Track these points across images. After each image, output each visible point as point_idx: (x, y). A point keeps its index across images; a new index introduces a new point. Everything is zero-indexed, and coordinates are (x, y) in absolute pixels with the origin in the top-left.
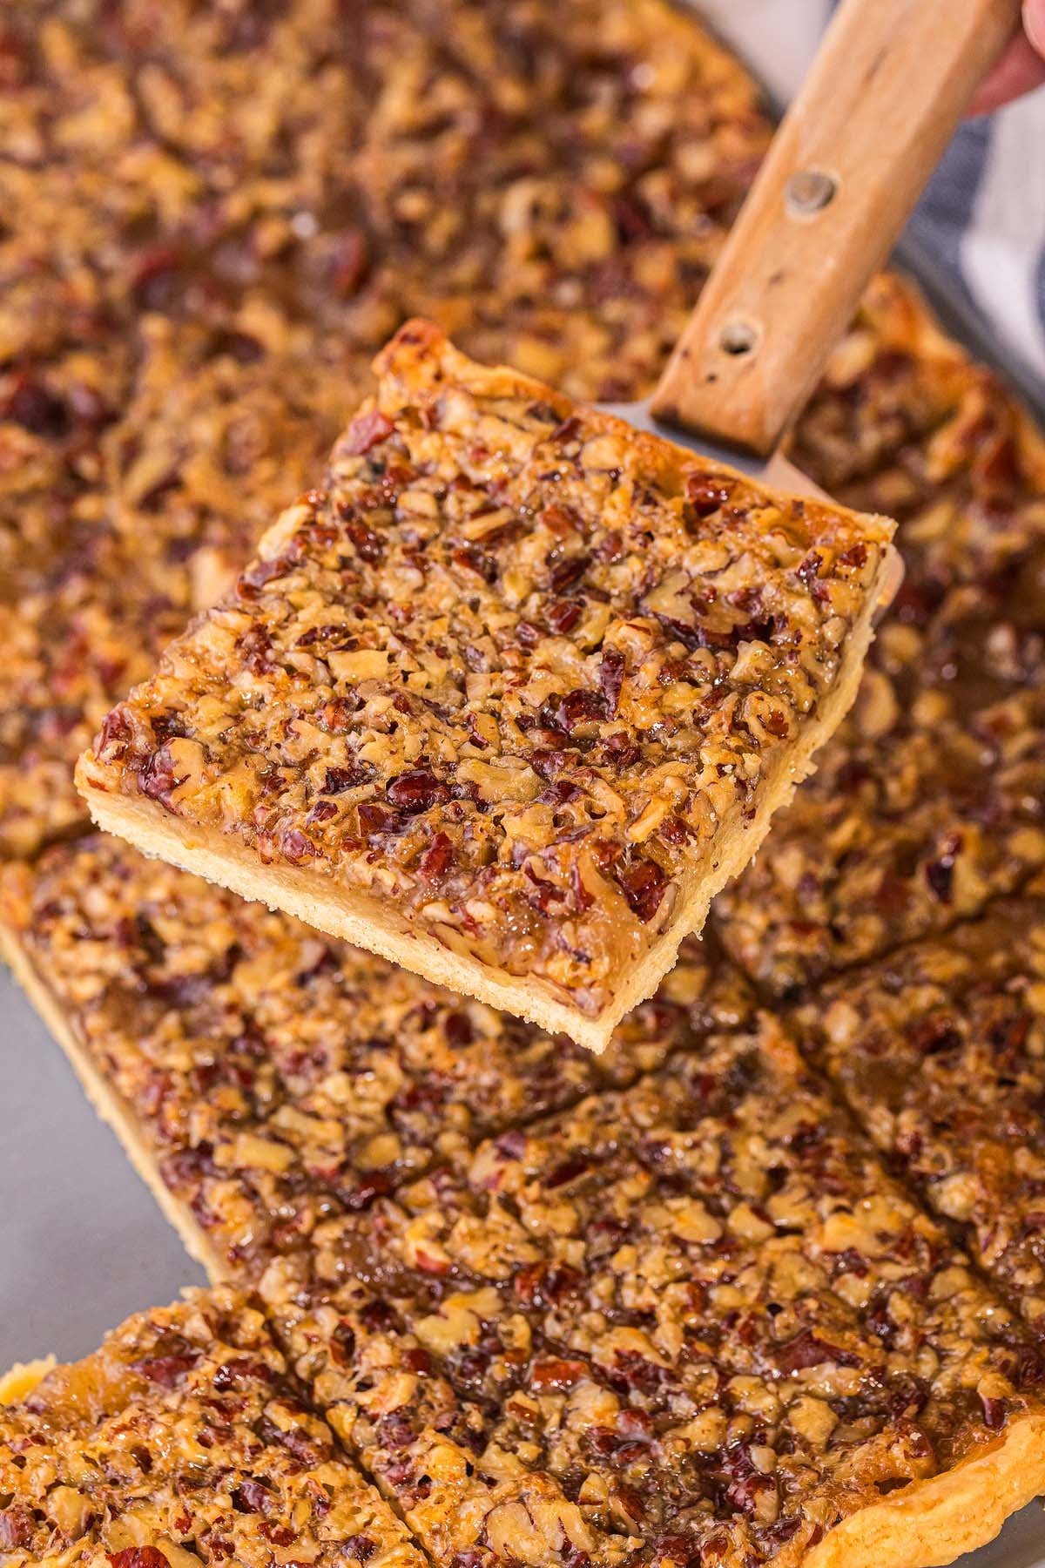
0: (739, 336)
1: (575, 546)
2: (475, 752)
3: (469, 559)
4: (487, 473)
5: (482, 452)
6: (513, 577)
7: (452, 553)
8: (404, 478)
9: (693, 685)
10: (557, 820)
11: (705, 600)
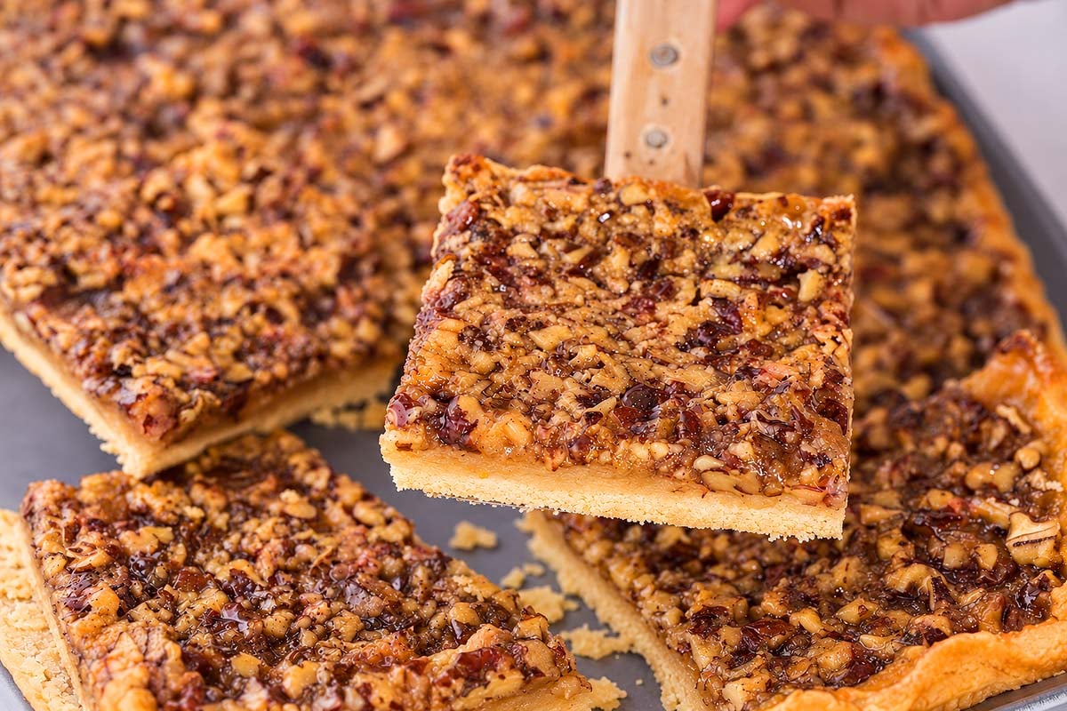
0: (656, 138)
1: (641, 256)
2: (664, 369)
3: (576, 272)
4: (563, 224)
5: (552, 214)
6: (614, 278)
7: (564, 274)
8: (507, 236)
9: (780, 307)
10: (757, 388)
11: (752, 264)
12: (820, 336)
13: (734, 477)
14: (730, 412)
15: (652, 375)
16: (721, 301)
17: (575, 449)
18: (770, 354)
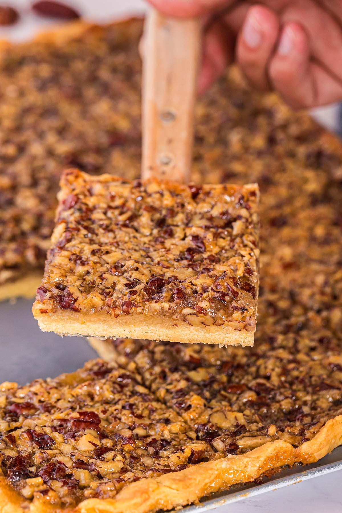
0: (165, 160)
1: (157, 216)
2: (167, 270)
3: (125, 226)
4: (118, 202)
5: (113, 198)
6: (144, 227)
7: (119, 226)
8: (91, 210)
9: (224, 238)
10: (211, 277)
11: (211, 219)
12: (243, 253)
13: (201, 318)
14: (199, 289)
15: (161, 273)
16: (196, 238)
17: (125, 307)
18: (218, 261)
